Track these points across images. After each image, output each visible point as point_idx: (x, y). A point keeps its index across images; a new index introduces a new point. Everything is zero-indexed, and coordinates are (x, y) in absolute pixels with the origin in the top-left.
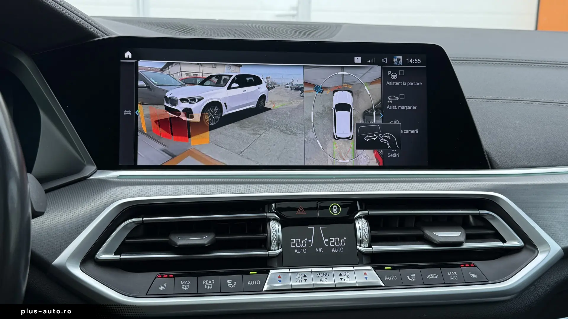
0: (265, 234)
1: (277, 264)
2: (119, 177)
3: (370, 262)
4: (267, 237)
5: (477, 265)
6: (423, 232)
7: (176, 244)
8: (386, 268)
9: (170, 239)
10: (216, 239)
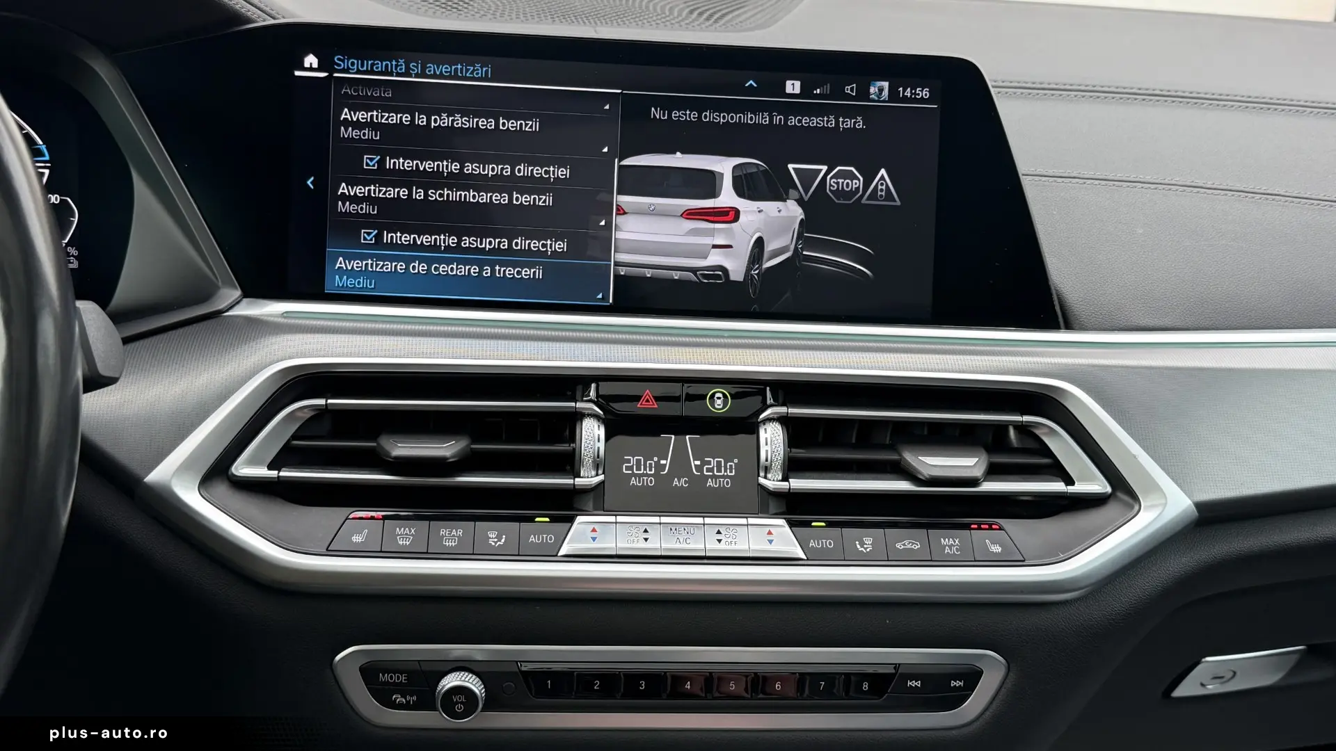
0: (572, 445)
1: (590, 505)
2: (285, 315)
3: (784, 509)
4: (574, 449)
5: (1006, 529)
6: (900, 455)
7: (388, 454)
8: (814, 524)
9: (378, 444)
10: (471, 449)
